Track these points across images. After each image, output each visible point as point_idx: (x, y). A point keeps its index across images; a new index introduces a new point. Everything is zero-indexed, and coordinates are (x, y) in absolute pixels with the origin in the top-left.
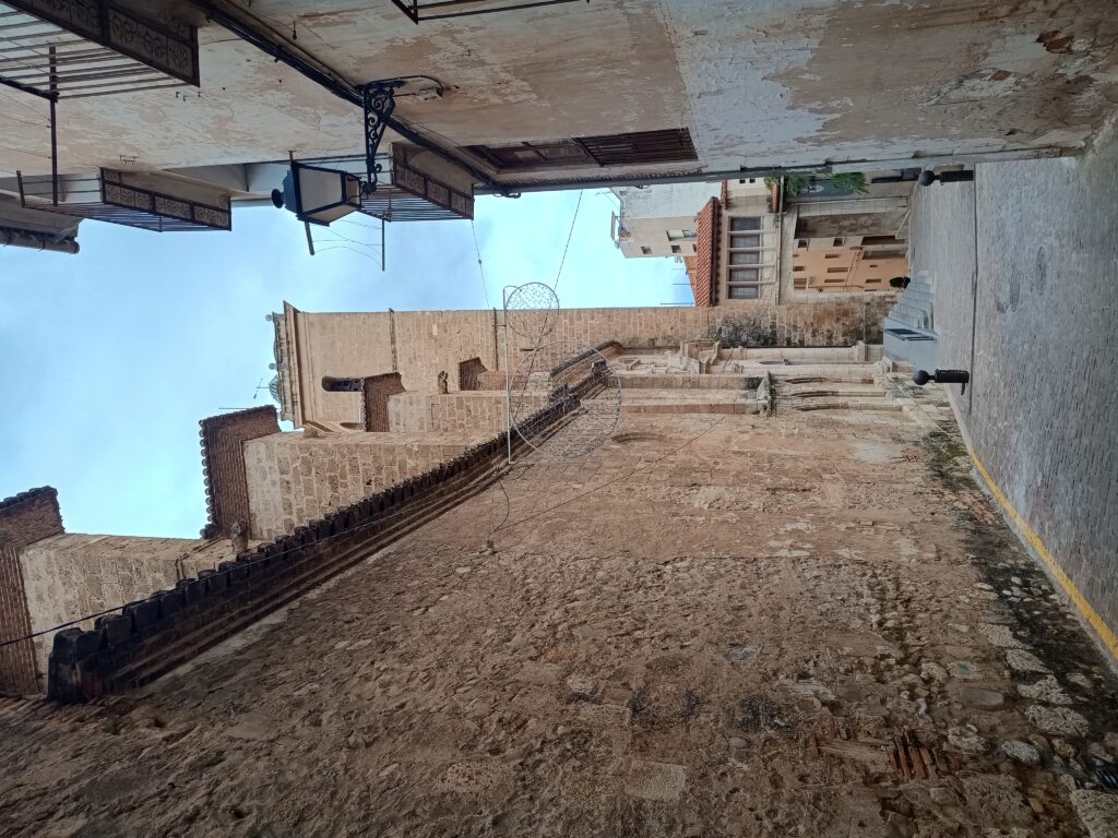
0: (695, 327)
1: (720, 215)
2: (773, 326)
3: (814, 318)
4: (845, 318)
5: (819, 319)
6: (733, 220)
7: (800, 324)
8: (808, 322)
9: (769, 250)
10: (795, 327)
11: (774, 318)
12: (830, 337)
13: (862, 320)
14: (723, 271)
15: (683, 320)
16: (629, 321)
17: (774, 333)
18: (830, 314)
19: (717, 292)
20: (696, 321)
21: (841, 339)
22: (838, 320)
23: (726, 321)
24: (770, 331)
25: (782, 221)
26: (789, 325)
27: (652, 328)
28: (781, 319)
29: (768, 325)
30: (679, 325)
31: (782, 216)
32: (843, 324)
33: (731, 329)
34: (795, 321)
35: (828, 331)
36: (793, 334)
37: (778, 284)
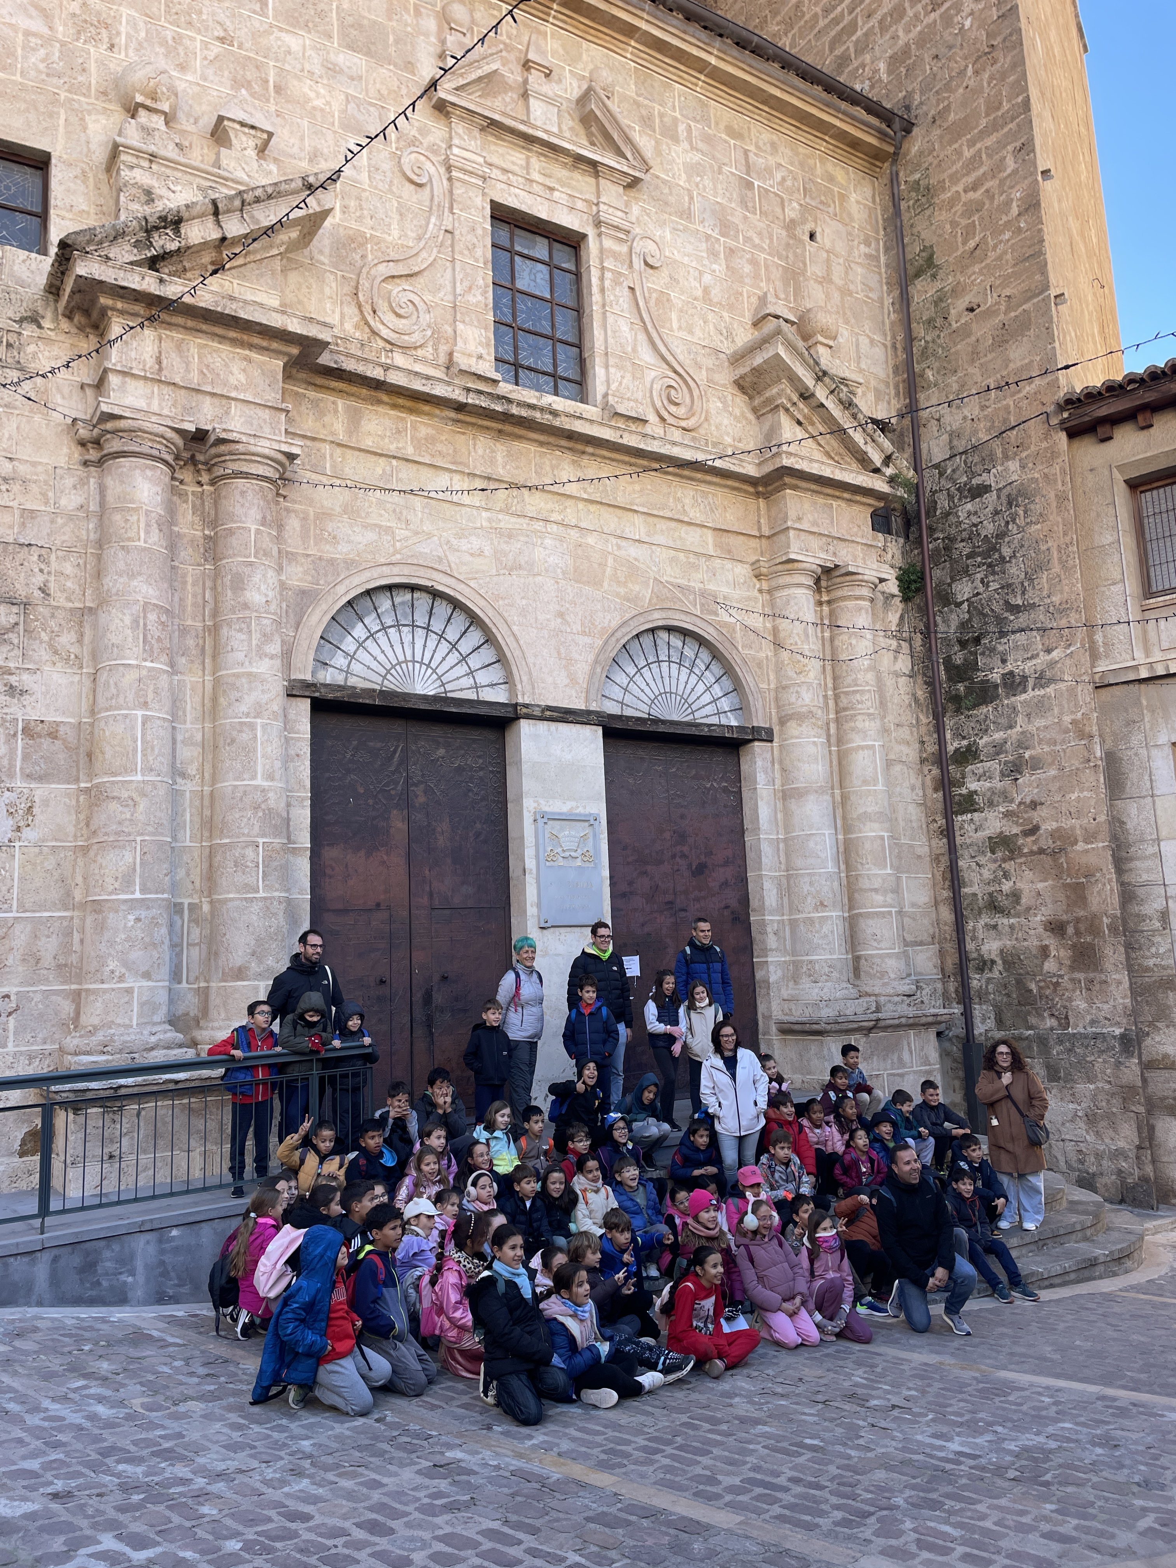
2: (1014, 683)
3: (1055, 834)
4: (1065, 954)
5: (1054, 854)
7: (1028, 785)
8: (1036, 816)
10: (1014, 770)
11: (1042, 680)
12: (993, 906)
15: (1005, 336)
16: (983, 134)
20: (1003, 385)
21: (991, 947)
22: (1056, 928)
23: (1014, 498)
24: (996, 677)
26: (1023, 743)
27: (969, 233)
28: (1040, 707)
29: (1016, 665)
30: (985, 330)
32: (1044, 951)
33: (989, 529)
34: (1036, 764)
35: (1016, 896)
36: (994, 766)
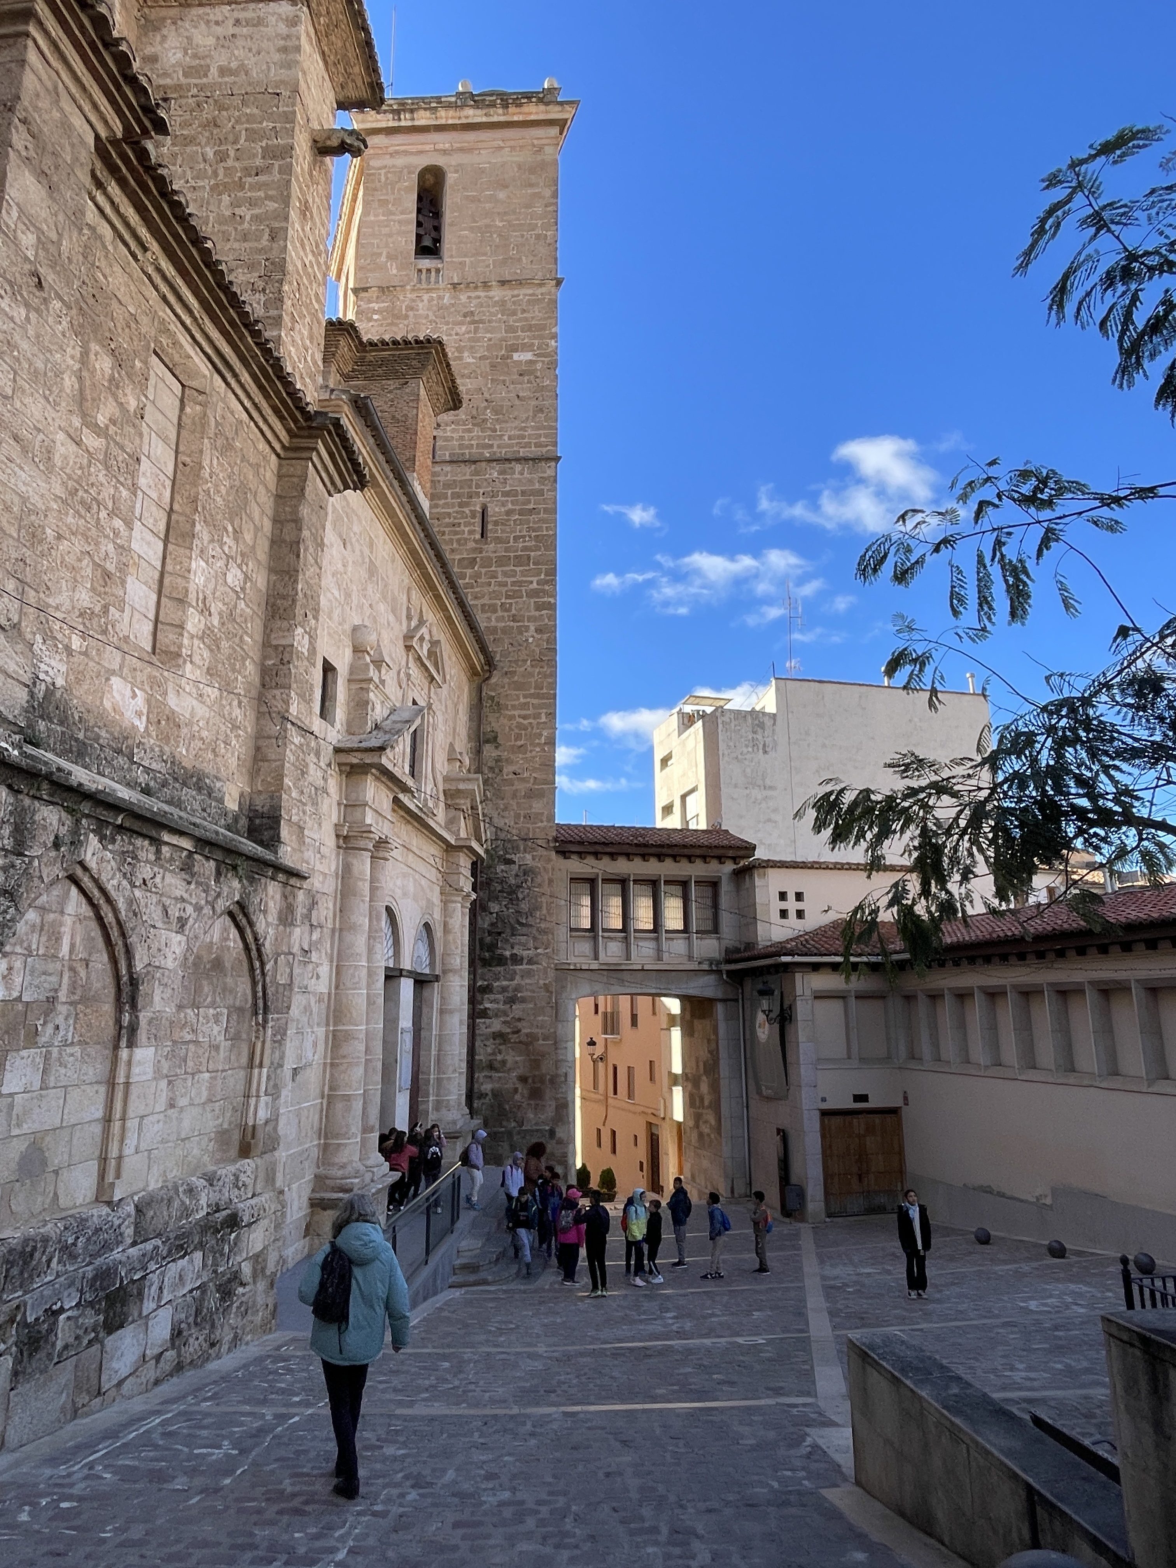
0: (517, 816)
1: (721, 859)
2: (516, 959)
3: (528, 1035)
4: (526, 1092)
5: (527, 1044)
6: (714, 885)
7: (517, 1010)
8: (520, 1025)
9: (659, 950)
10: (512, 1001)
11: (531, 961)
12: (491, 1067)
13: (521, 1124)
14: (622, 867)
15: (531, 794)
16: (532, 696)
17: (501, 961)
18: (535, 1064)
19: (581, 855)
20: (528, 817)
21: (487, 1087)
22: (523, 1079)
23: (527, 872)
24: (508, 953)
25: (710, 972)
26: (517, 989)
27: (518, 737)
28: (528, 974)
29: (518, 951)
30: (521, 787)
31: (719, 972)
32: (516, 1090)
33: (513, 881)
34: (523, 1000)
35: (504, 1062)
36: (500, 997)
37: (595, 966)
